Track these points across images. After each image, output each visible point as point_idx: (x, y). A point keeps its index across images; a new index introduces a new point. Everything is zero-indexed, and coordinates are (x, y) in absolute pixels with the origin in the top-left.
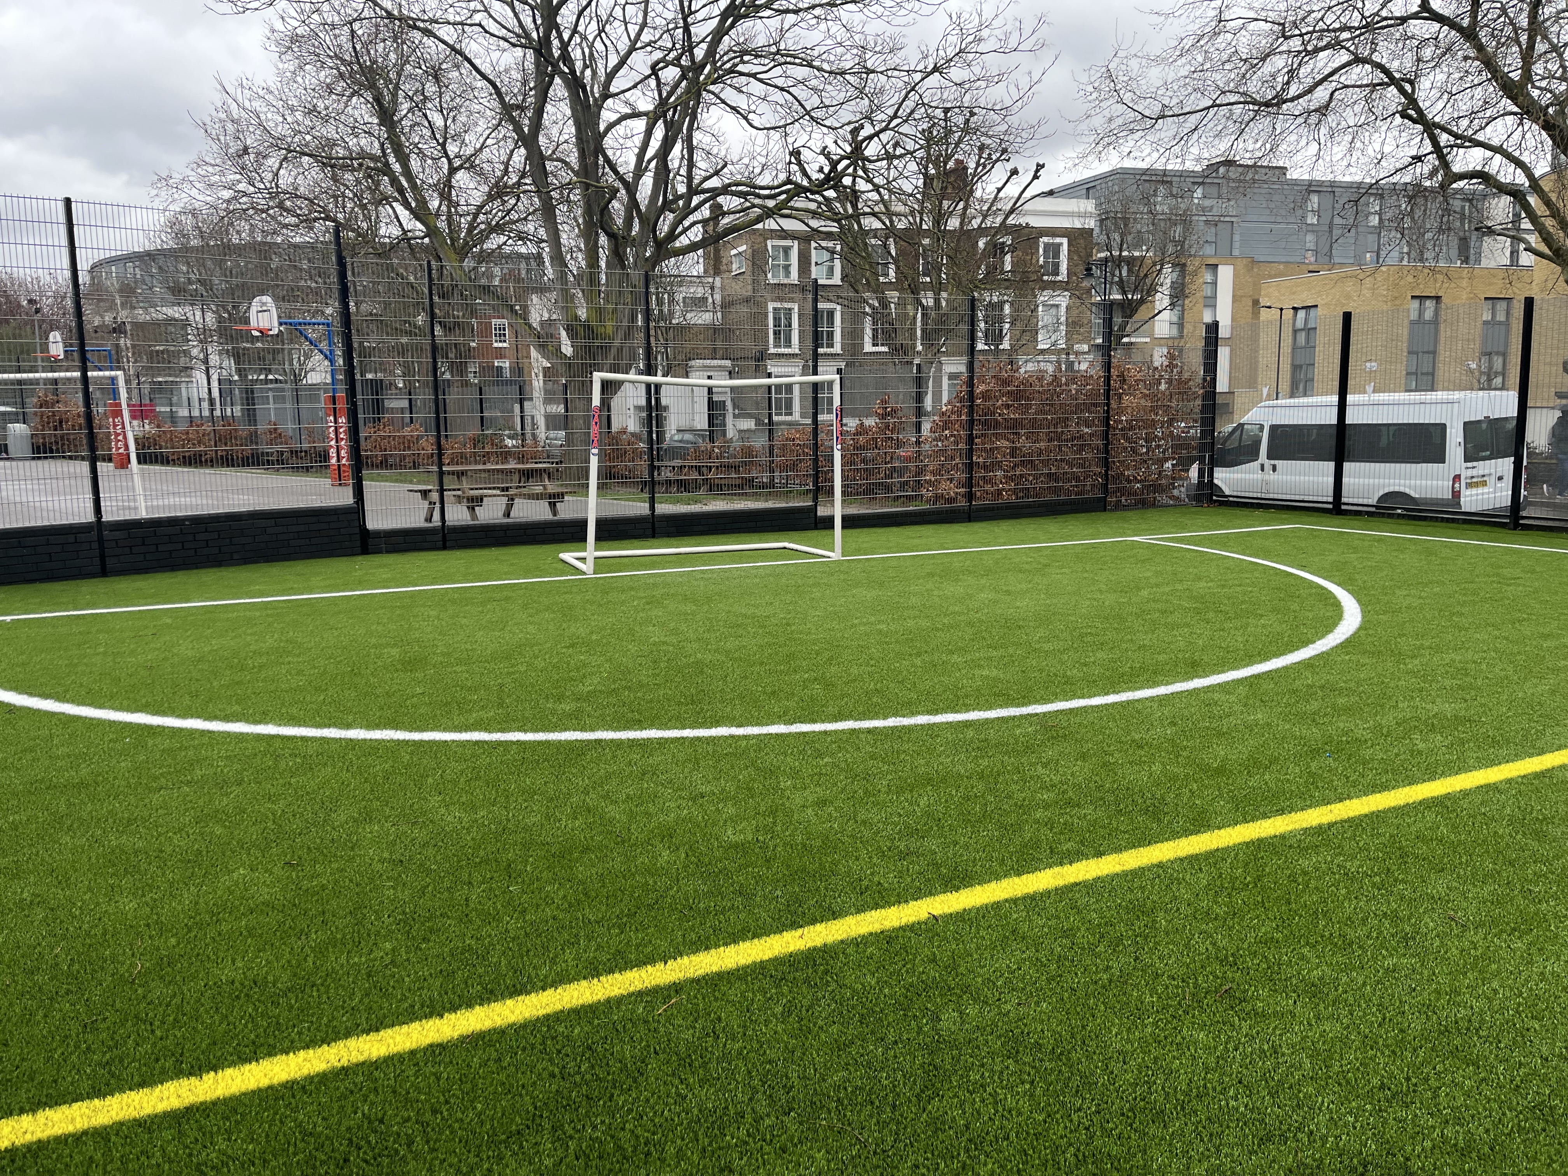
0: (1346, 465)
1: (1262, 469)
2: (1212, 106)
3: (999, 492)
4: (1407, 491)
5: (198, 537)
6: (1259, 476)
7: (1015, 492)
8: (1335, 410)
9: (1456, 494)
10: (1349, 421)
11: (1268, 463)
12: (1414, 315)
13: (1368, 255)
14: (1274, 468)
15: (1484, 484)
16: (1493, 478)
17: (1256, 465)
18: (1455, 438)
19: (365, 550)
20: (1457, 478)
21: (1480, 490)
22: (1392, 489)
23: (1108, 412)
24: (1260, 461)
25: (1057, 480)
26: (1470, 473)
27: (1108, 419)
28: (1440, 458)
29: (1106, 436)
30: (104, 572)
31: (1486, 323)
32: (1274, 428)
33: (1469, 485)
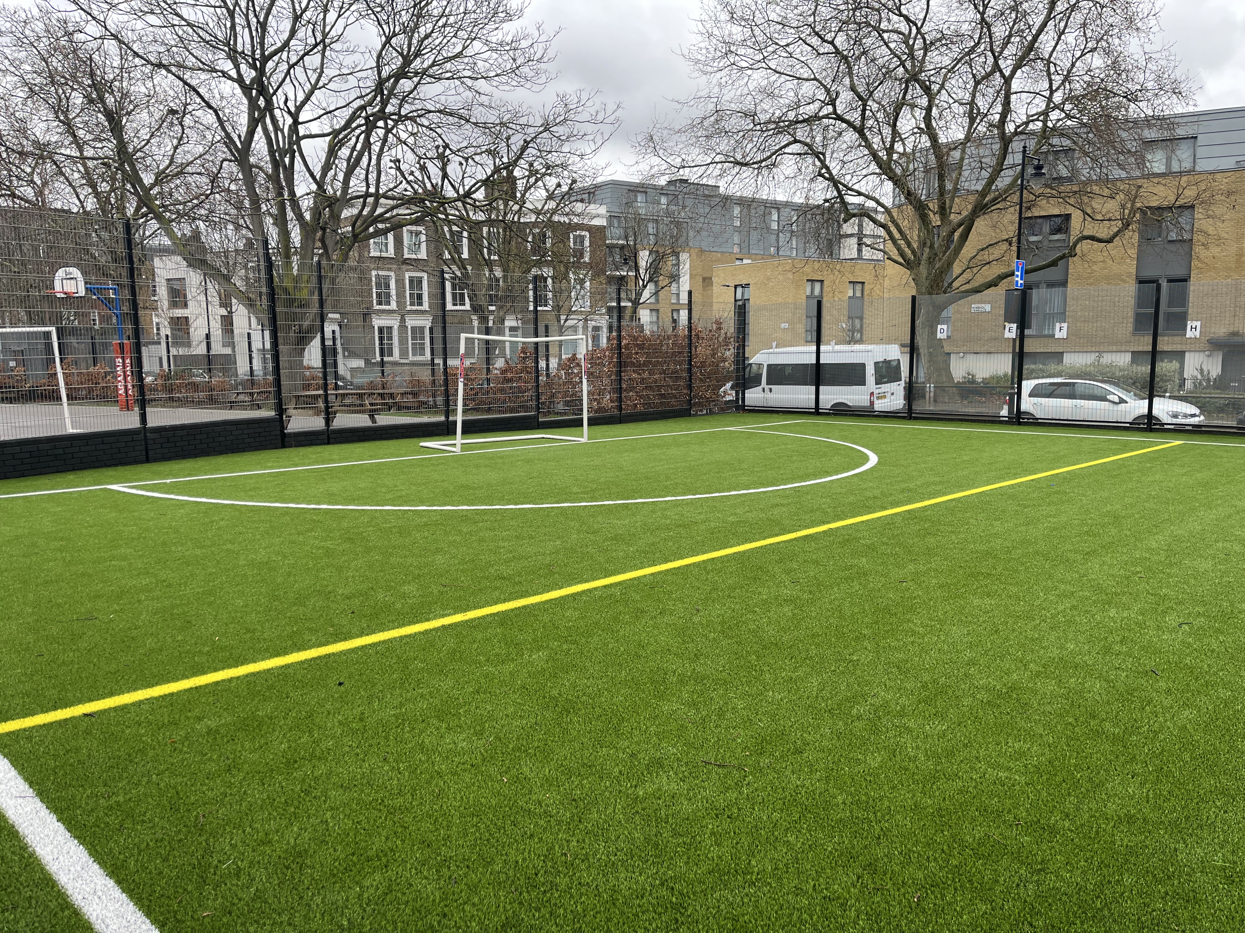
0: (821, 388)
1: (764, 391)
2: (712, 163)
3: (636, 405)
4: (846, 402)
5: (197, 437)
6: (761, 395)
7: (644, 405)
8: (814, 355)
9: (872, 403)
10: (821, 362)
11: (767, 387)
12: (808, 292)
13: (772, 249)
14: (771, 390)
15: (885, 397)
16: (889, 394)
17: (759, 388)
18: (870, 371)
19: (283, 446)
20: (872, 394)
21: (883, 401)
22: (838, 401)
23: (691, 356)
24: (762, 386)
25: (665, 398)
26: (878, 391)
27: (690, 361)
28: (863, 383)
29: (690, 370)
30: (148, 460)
31: (850, 297)
32: (769, 366)
33: (878, 398)
